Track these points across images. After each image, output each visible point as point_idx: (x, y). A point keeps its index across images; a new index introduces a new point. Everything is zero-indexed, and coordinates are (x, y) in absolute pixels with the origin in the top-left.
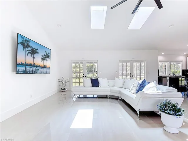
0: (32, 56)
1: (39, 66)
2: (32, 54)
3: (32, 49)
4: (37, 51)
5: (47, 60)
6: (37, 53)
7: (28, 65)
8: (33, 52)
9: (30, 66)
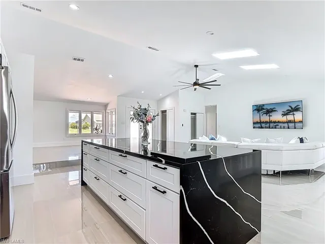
0: (268, 115)
1: (279, 122)
2: (267, 114)
3: (267, 110)
4: (274, 109)
6: (275, 111)
7: (263, 122)
8: (269, 112)
9: (266, 122)
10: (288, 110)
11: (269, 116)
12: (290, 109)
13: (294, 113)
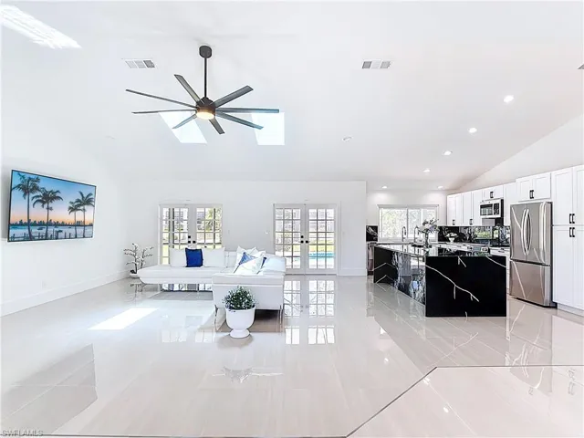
0: (46, 205)
1: (63, 225)
2: (44, 203)
3: (44, 194)
4: (58, 195)
5: (84, 210)
6: (59, 198)
7: (35, 224)
8: (48, 198)
9: (41, 225)
10: (78, 201)
11: (48, 209)
12: (81, 198)
13: (86, 207)
